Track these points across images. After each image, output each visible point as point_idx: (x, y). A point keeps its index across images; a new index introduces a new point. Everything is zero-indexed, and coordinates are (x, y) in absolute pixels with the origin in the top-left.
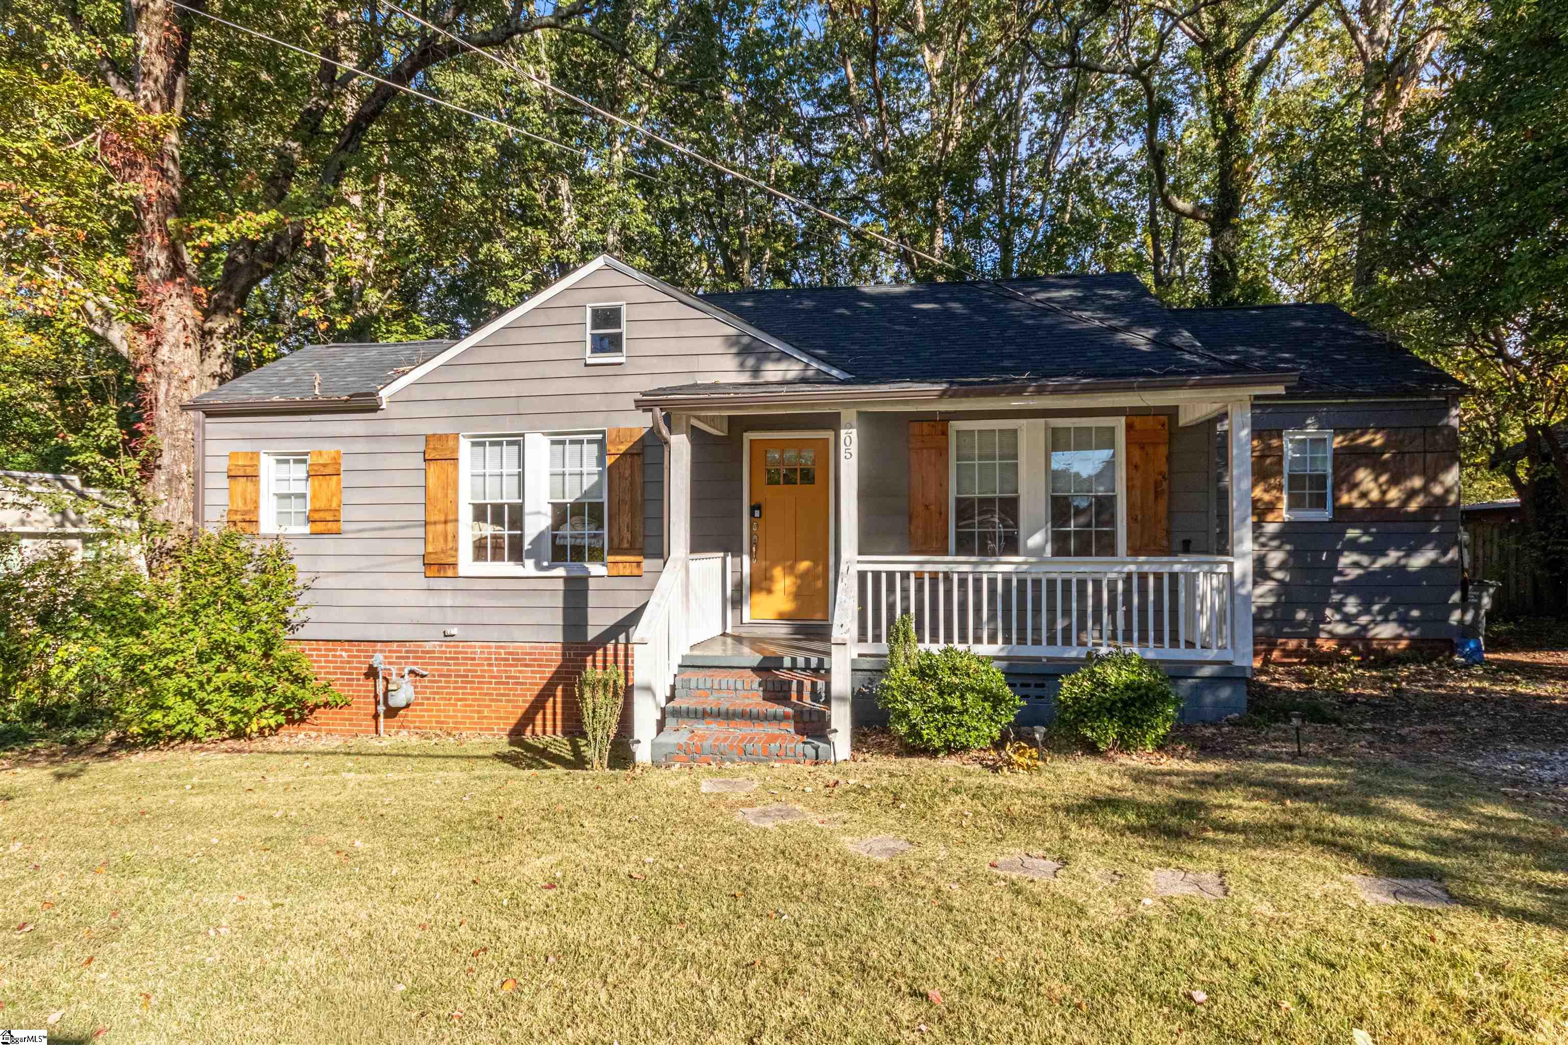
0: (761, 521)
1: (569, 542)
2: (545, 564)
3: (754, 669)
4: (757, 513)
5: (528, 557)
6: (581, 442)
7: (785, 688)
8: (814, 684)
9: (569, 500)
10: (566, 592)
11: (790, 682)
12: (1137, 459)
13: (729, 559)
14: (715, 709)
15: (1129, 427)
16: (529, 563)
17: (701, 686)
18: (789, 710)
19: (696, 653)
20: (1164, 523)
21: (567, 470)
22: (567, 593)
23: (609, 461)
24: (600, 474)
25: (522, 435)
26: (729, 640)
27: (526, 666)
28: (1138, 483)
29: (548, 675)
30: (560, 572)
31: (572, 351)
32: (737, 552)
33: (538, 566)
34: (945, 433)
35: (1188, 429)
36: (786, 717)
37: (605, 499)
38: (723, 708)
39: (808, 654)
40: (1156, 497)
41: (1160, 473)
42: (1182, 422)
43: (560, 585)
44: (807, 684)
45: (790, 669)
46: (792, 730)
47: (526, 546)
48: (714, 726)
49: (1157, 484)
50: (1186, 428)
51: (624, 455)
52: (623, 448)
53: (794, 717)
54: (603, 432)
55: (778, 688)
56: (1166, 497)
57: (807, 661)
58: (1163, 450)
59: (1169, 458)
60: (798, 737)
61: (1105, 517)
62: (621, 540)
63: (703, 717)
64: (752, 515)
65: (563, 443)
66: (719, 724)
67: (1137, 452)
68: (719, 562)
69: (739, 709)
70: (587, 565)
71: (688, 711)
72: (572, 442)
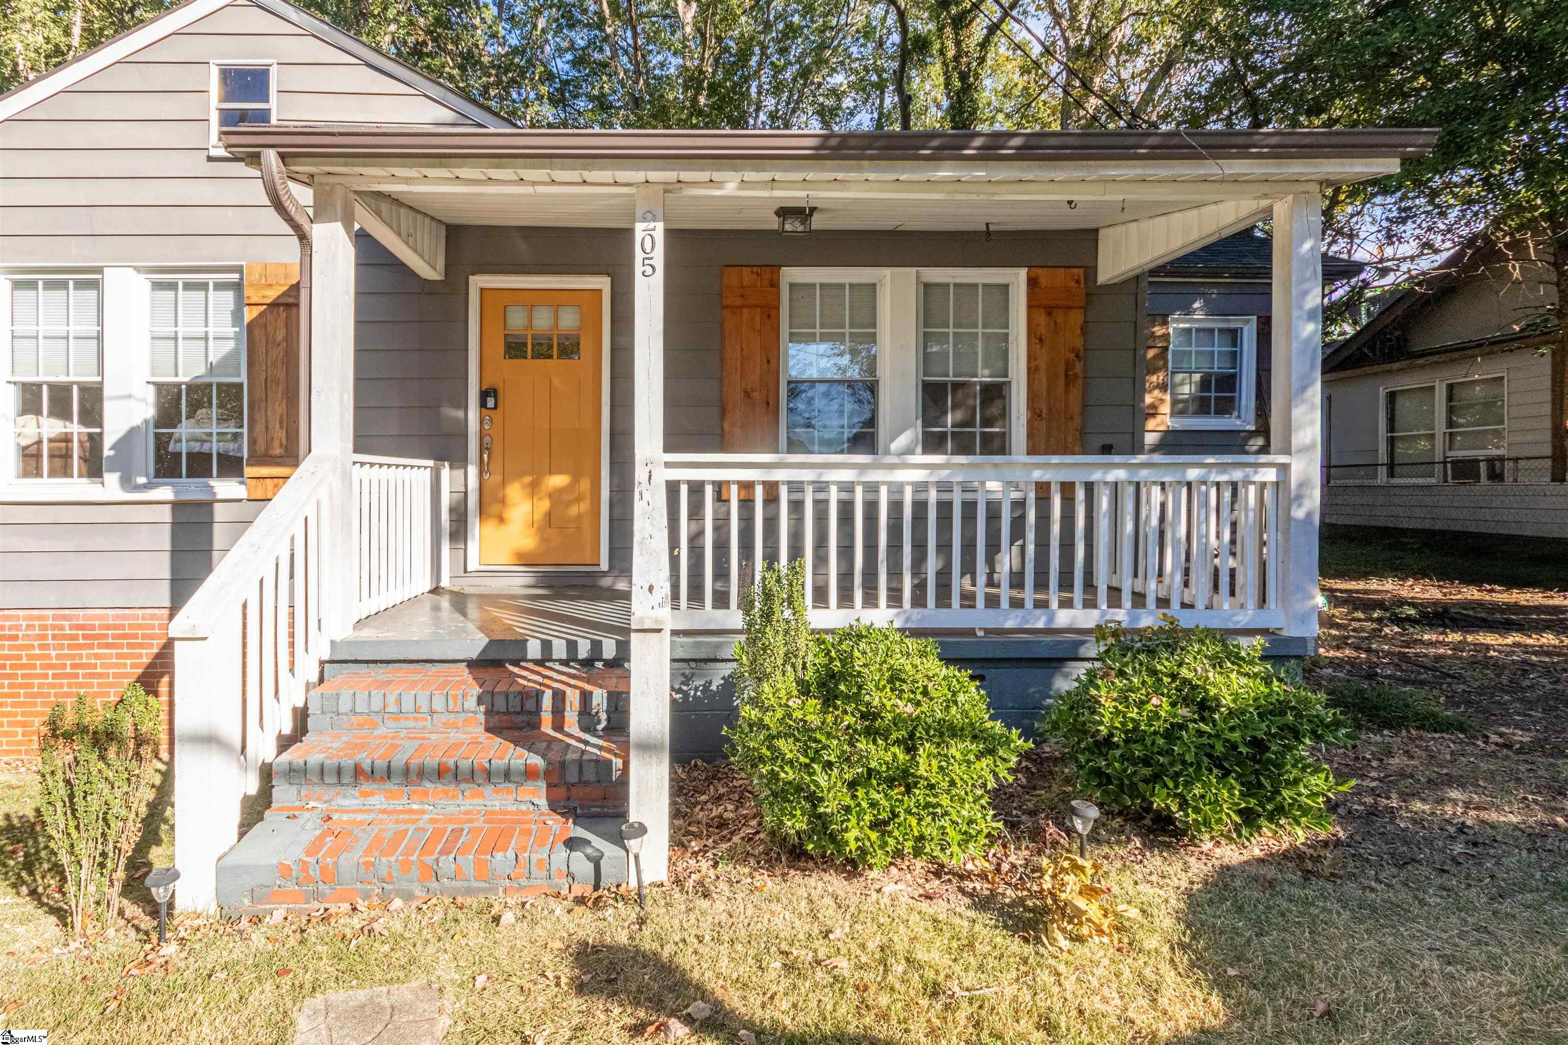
0: (497, 415)
1: (184, 448)
2: (142, 480)
3: (472, 664)
4: (491, 402)
5: (112, 470)
6: (203, 286)
7: (530, 705)
8: (586, 697)
9: (183, 378)
10: (176, 525)
11: (539, 695)
12: (1042, 330)
13: (445, 472)
14: (381, 764)
15: (1032, 283)
16: (112, 479)
17: (361, 707)
18: (536, 760)
19: (368, 634)
20: (1078, 421)
21: (182, 331)
22: (178, 527)
23: (249, 314)
24: (237, 337)
25: (99, 270)
26: (445, 603)
27: (108, 646)
28: (1043, 363)
29: (146, 660)
30: (165, 493)
31: (188, 135)
32: (459, 460)
33: (127, 483)
34: (774, 284)
35: (1110, 288)
36: (530, 774)
37: (243, 378)
38: (399, 760)
39: (572, 632)
40: (1067, 384)
41: (1073, 350)
42: (1103, 277)
43: (165, 514)
44: (573, 697)
45: (540, 663)
46: (543, 802)
47: (107, 452)
48: (377, 801)
49: (1069, 366)
50: (1106, 287)
51: (273, 305)
52: (272, 295)
53: (547, 773)
54: (239, 270)
55: (515, 704)
56: (1080, 381)
57: (572, 646)
58: (1077, 318)
59: (1084, 330)
60: (555, 822)
61: (994, 410)
62: (269, 444)
63: (355, 783)
64: (483, 404)
65: (172, 286)
66: (390, 795)
67: (1042, 318)
68: (425, 476)
69: (432, 761)
70: (213, 482)
71: (322, 770)
72: (188, 286)
